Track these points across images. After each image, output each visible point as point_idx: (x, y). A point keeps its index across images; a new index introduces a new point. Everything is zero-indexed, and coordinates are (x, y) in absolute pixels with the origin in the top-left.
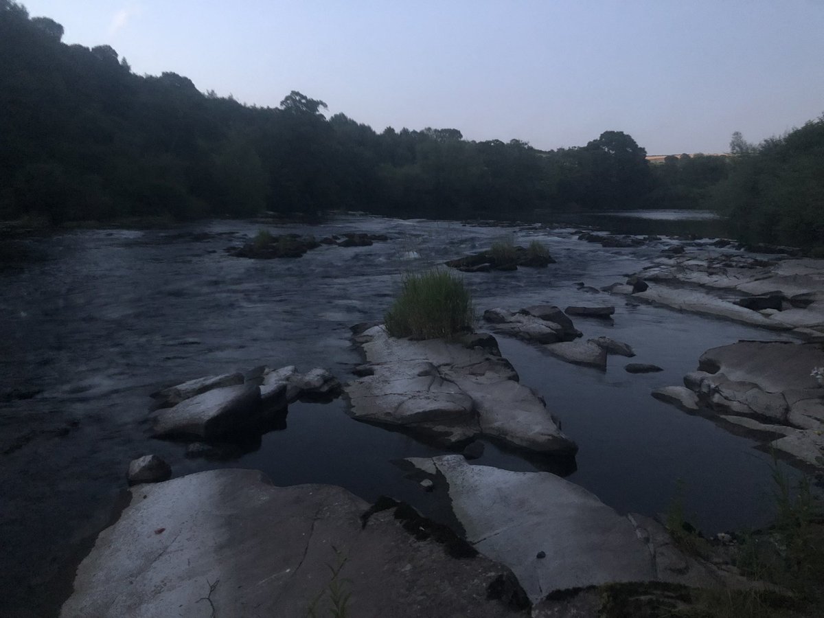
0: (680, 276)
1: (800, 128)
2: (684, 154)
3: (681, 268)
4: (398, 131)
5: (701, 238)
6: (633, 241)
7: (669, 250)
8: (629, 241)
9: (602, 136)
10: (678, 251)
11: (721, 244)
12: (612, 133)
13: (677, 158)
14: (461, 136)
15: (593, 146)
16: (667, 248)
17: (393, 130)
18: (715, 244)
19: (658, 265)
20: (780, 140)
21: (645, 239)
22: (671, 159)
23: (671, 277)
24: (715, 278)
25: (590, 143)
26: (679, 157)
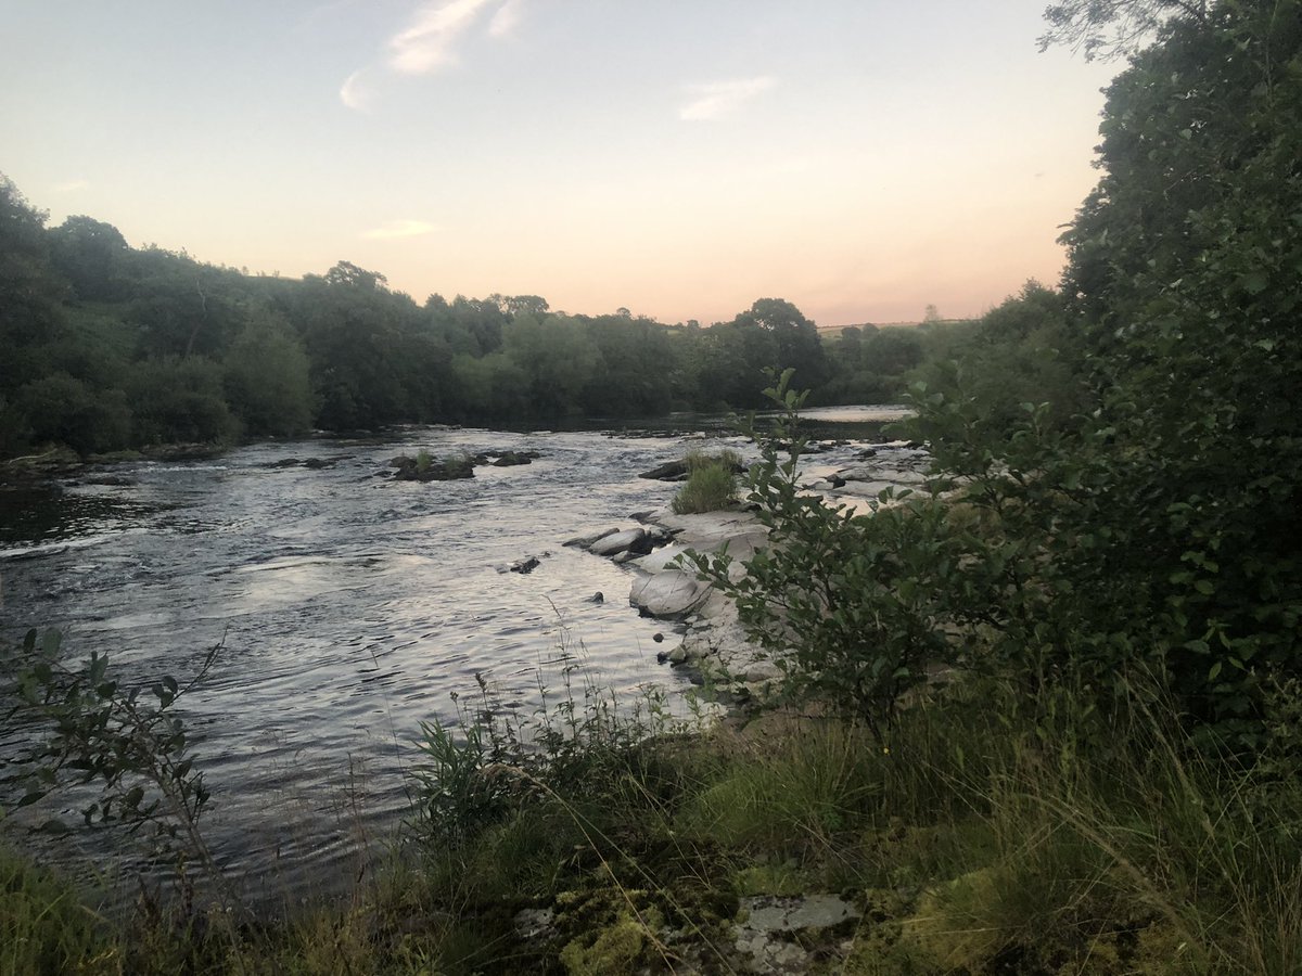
0: (873, 475)
1: (998, 306)
2: (868, 325)
3: (874, 469)
4: (449, 300)
5: (893, 441)
6: (820, 447)
7: (860, 454)
8: (816, 448)
9: (756, 305)
10: (869, 454)
11: (913, 446)
12: (768, 301)
13: (859, 330)
14: (547, 306)
15: (744, 320)
16: (857, 452)
17: (441, 299)
18: (908, 446)
19: (851, 468)
20: (977, 320)
21: (833, 444)
22: (850, 332)
23: (864, 476)
24: (903, 475)
25: (738, 316)
26: (861, 328)
